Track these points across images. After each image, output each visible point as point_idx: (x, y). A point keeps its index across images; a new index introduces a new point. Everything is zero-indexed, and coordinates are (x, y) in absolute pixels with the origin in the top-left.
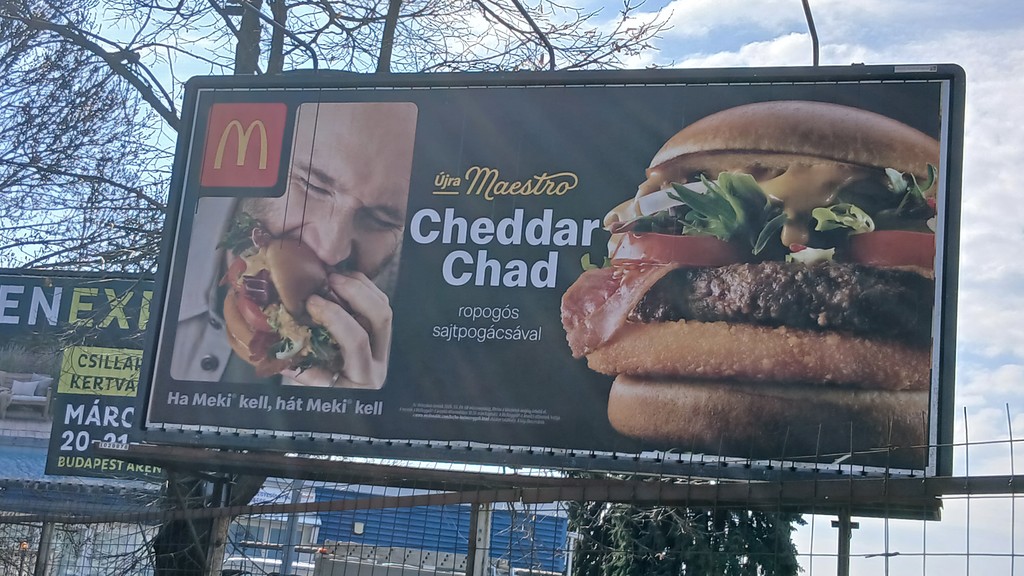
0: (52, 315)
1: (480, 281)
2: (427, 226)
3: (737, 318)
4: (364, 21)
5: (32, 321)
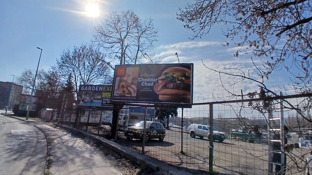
0: (102, 90)
1: (145, 85)
2: (140, 80)
3: (171, 89)
4: (133, 59)
5: (99, 90)
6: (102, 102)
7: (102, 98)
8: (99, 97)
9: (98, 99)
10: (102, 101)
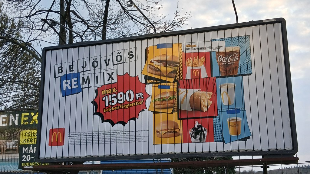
0: (16, 123)
4: (97, 27)
5: (10, 124)
6: (21, 158)
7: (21, 147)
8: (10, 145)
9: (8, 151)
10: (21, 155)
